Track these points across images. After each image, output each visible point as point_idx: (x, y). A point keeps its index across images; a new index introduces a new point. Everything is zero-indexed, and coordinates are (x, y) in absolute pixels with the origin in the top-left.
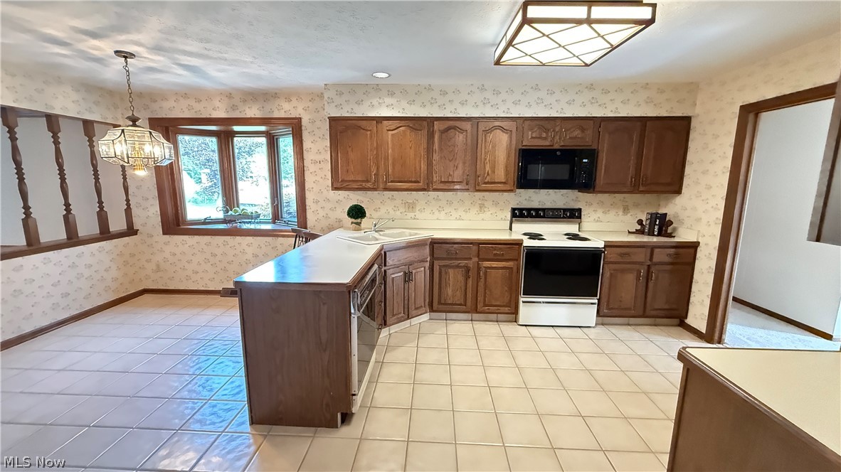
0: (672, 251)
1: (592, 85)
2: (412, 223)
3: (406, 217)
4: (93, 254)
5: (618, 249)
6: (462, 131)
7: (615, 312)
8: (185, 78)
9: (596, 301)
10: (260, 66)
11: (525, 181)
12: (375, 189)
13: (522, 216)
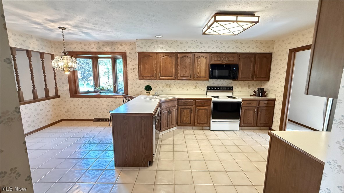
0: (267, 102)
1: (236, 41)
2: (170, 93)
3: (167, 90)
4: (43, 105)
5: (247, 101)
6: (188, 57)
7: (247, 125)
8: (83, 36)
9: (239, 121)
10: (113, 33)
11: (212, 77)
12: (155, 79)
13: (211, 89)
